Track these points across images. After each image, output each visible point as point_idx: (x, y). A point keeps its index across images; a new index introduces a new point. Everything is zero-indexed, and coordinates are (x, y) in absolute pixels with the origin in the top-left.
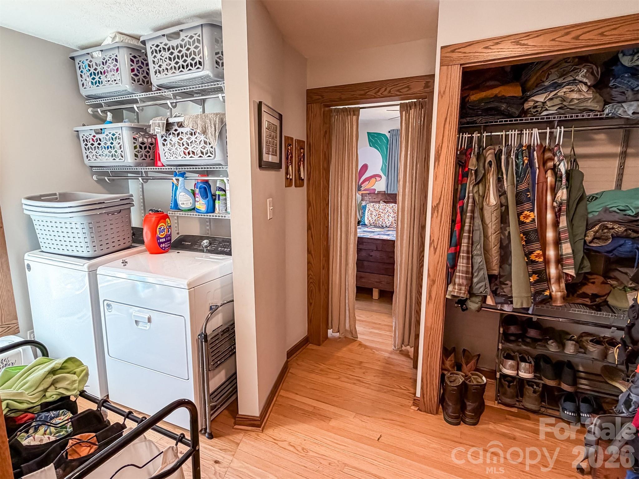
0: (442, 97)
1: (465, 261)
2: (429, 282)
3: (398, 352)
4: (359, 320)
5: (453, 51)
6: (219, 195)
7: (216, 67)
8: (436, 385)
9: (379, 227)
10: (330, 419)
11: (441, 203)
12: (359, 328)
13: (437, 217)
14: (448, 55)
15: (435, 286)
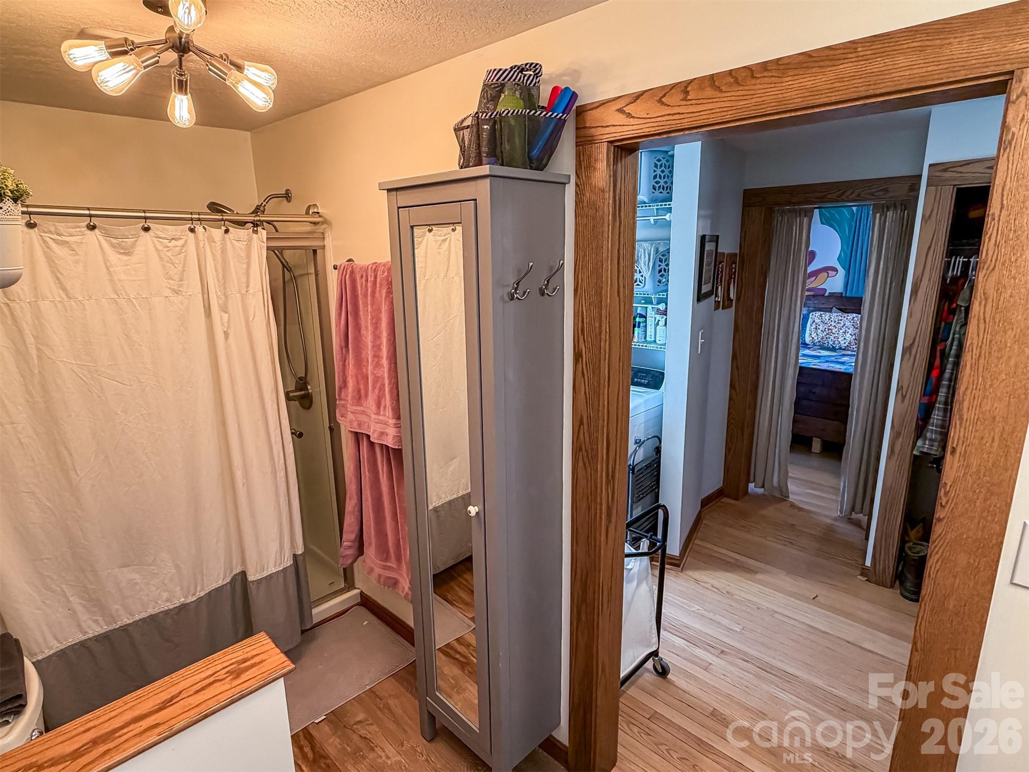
0: (926, 222)
1: (941, 413)
2: (892, 435)
3: (846, 519)
4: (792, 478)
5: (945, 170)
6: (639, 323)
7: (653, 192)
8: (893, 555)
9: (828, 349)
10: (756, 573)
11: (916, 344)
12: (791, 487)
13: (909, 360)
14: (938, 174)
15: (901, 439)
